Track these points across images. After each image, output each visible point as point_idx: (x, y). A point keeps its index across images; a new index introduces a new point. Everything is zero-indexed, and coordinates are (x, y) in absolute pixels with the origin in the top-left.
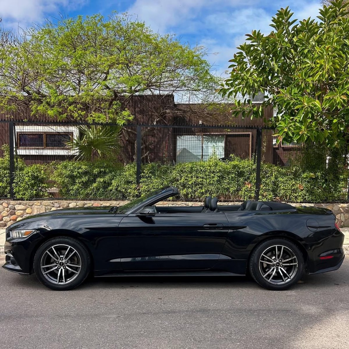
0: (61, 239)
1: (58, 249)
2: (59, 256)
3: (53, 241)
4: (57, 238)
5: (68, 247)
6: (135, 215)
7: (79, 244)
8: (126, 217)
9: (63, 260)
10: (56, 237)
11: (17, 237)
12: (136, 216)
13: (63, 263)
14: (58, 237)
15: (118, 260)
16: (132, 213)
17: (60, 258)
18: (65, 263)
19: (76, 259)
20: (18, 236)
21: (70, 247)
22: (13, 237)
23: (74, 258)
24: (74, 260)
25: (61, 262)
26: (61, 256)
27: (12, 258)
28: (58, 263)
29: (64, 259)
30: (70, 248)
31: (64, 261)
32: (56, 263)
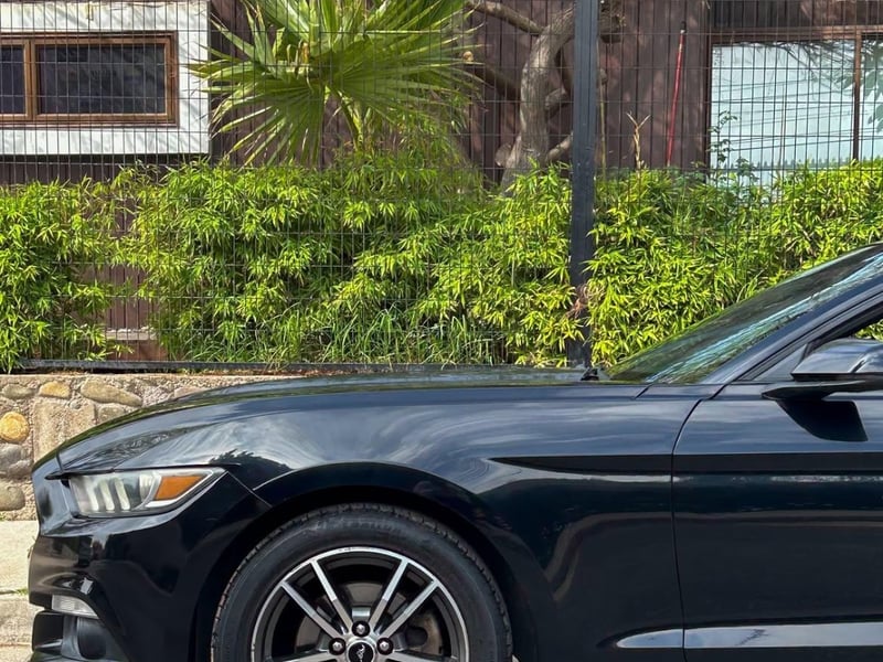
0: (361, 521)
1: (342, 574)
2: (350, 613)
3: (315, 528)
4: (337, 514)
5: (397, 562)
6: (757, 390)
7: (455, 546)
8: (713, 398)
9: (367, 632)
10: (331, 509)
11: (103, 508)
12: (765, 397)
13: (368, 647)
14: (341, 508)
15: (669, 638)
16: (738, 381)
17: (350, 625)
18: (379, 649)
19: (434, 630)
20: (111, 507)
21: (405, 561)
22: (83, 512)
23: (424, 624)
24: (423, 633)
25: (358, 646)
26: (355, 613)
27: (87, 625)
28: (343, 650)
29: (372, 625)
30: (409, 568)
31: (371, 640)
32: (333, 652)
